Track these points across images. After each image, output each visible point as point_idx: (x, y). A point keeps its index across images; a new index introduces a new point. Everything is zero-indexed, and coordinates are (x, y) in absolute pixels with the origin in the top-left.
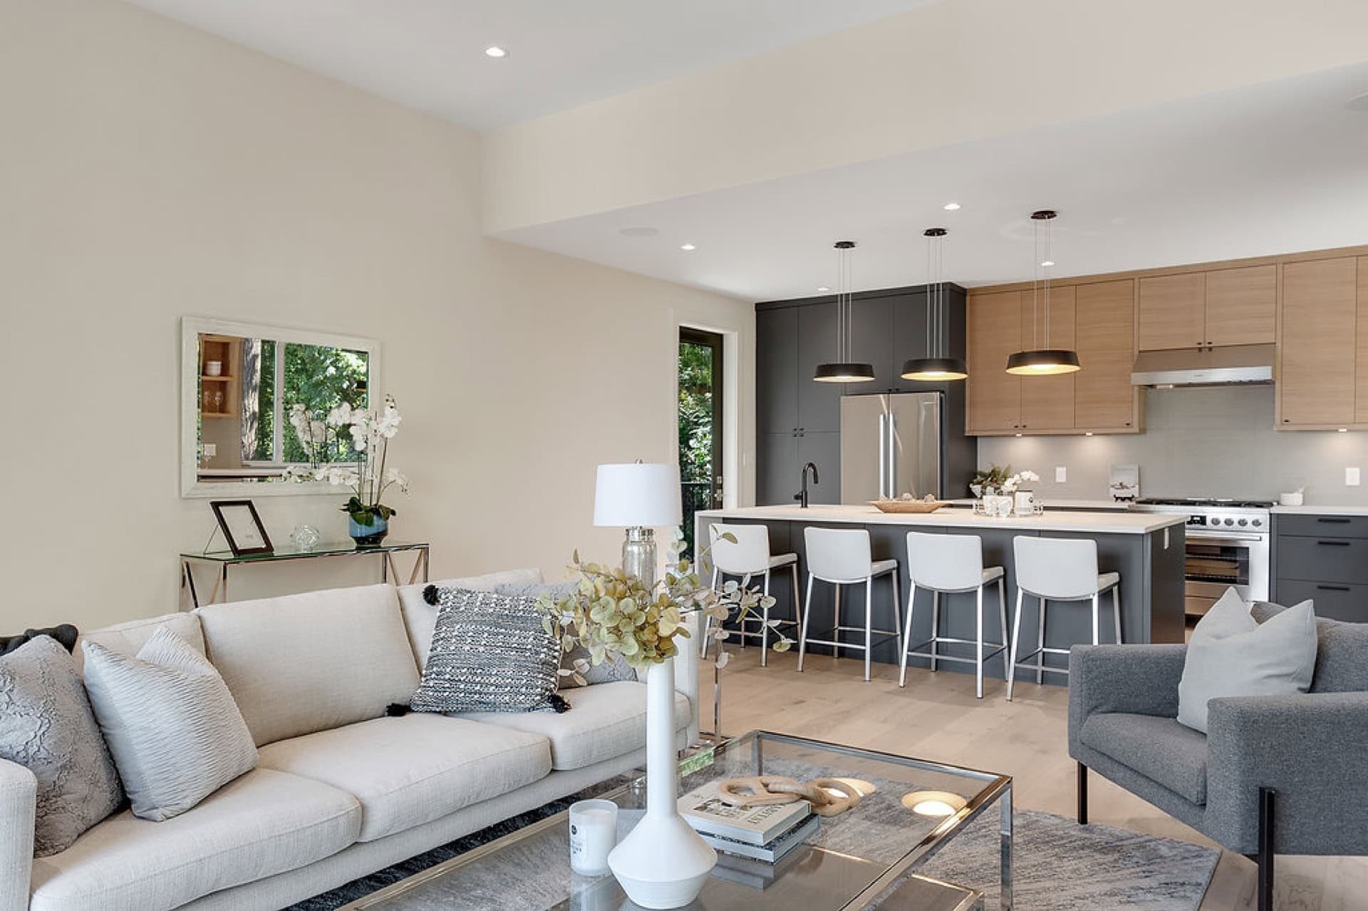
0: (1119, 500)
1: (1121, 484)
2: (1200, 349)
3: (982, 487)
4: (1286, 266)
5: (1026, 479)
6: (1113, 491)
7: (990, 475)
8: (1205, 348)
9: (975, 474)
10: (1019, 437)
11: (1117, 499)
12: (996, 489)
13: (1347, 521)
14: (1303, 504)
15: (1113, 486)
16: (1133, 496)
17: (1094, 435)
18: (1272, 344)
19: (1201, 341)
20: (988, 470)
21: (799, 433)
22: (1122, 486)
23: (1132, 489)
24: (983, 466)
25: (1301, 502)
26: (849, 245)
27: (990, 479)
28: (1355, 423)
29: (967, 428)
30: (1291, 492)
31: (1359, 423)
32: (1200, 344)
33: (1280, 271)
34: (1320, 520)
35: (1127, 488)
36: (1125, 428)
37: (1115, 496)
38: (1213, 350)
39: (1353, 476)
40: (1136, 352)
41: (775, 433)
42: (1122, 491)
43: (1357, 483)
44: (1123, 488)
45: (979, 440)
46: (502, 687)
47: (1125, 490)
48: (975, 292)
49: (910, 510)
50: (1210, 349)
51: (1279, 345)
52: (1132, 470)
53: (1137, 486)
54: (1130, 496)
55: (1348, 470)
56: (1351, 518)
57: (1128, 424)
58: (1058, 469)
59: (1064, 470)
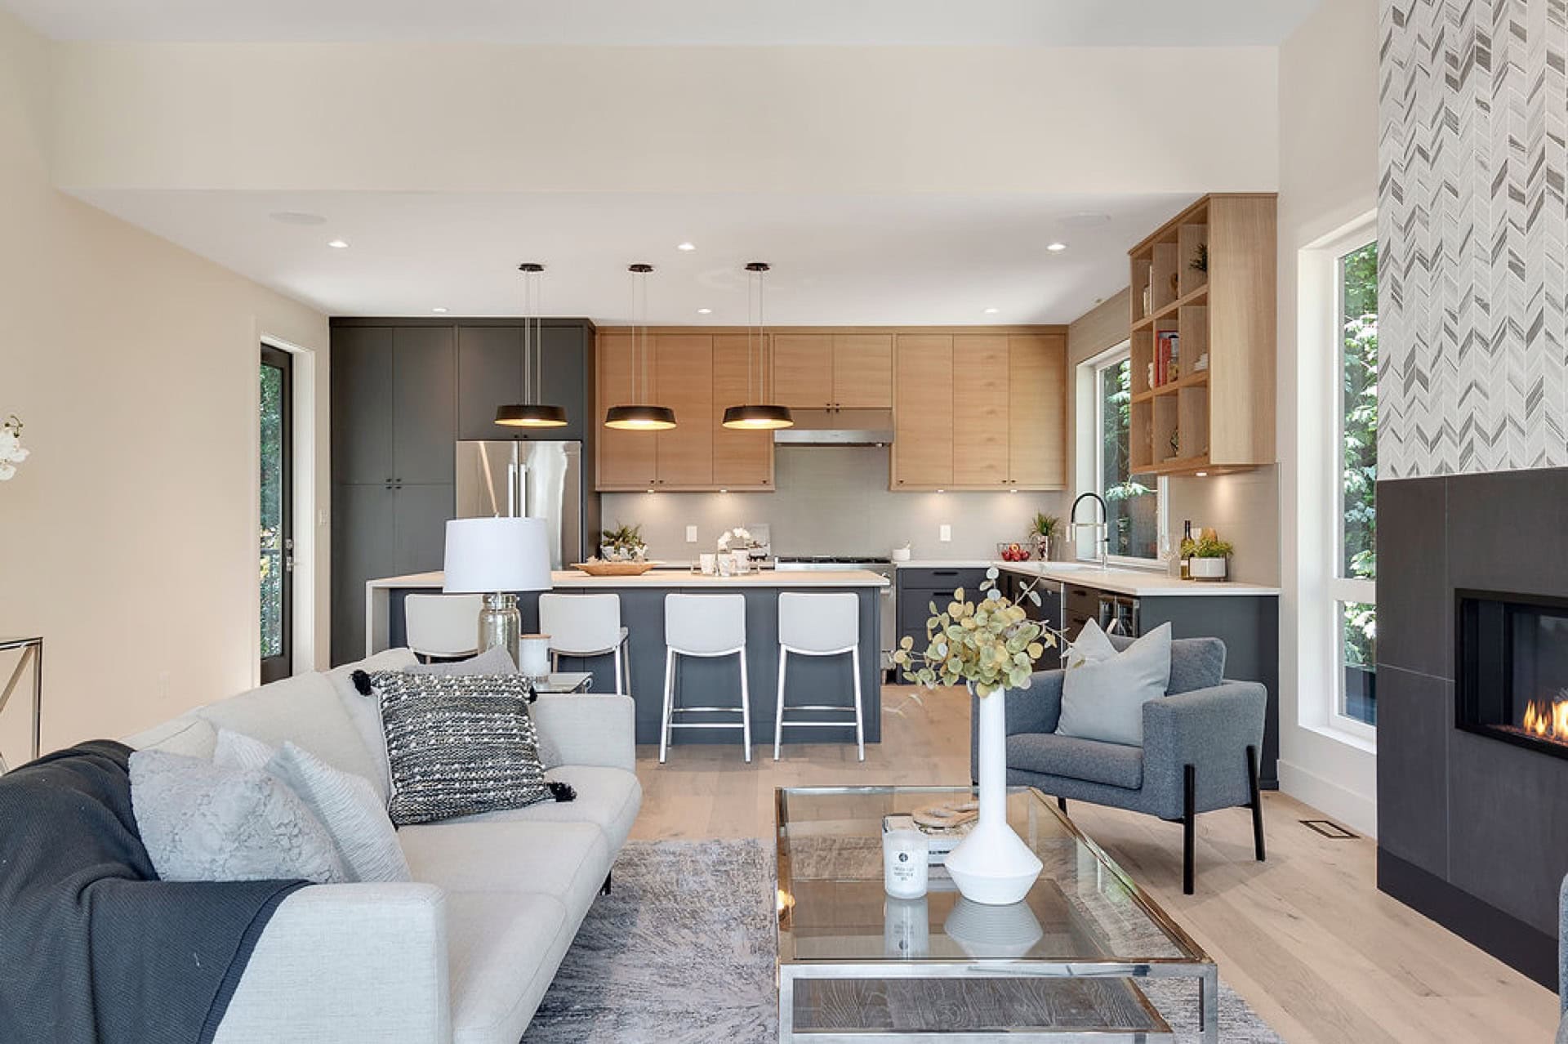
0: (753, 560)
1: (755, 543)
2: (828, 410)
4: (900, 337)
5: (738, 536)
7: (621, 536)
8: (833, 408)
10: (650, 493)
11: (751, 558)
13: (955, 574)
14: (911, 559)
16: (766, 555)
18: (887, 409)
19: (829, 401)
20: (615, 531)
21: (393, 485)
22: (756, 545)
23: (764, 548)
24: (609, 525)
25: (908, 558)
26: (536, 268)
27: (621, 539)
28: (953, 484)
29: (597, 482)
30: (901, 549)
31: (958, 485)
32: (828, 405)
33: (894, 339)
34: (937, 574)
35: (761, 547)
36: (761, 485)
37: (748, 555)
38: (840, 411)
39: (946, 533)
41: (350, 484)
42: (755, 550)
43: (948, 539)
44: (756, 547)
45: (603, 497)
46: (500, 781)
47: (758, 549)
48: (606, 331)
49: (622, 572)
50: (837, 410)
51: (894, 410)
52: (764, 528)
53: (769, 545)
54: (764, 555)
55: (943, 528)
56: (957, 571)
57: (765, 482)
58: (689, 528)
59: (695, 528)
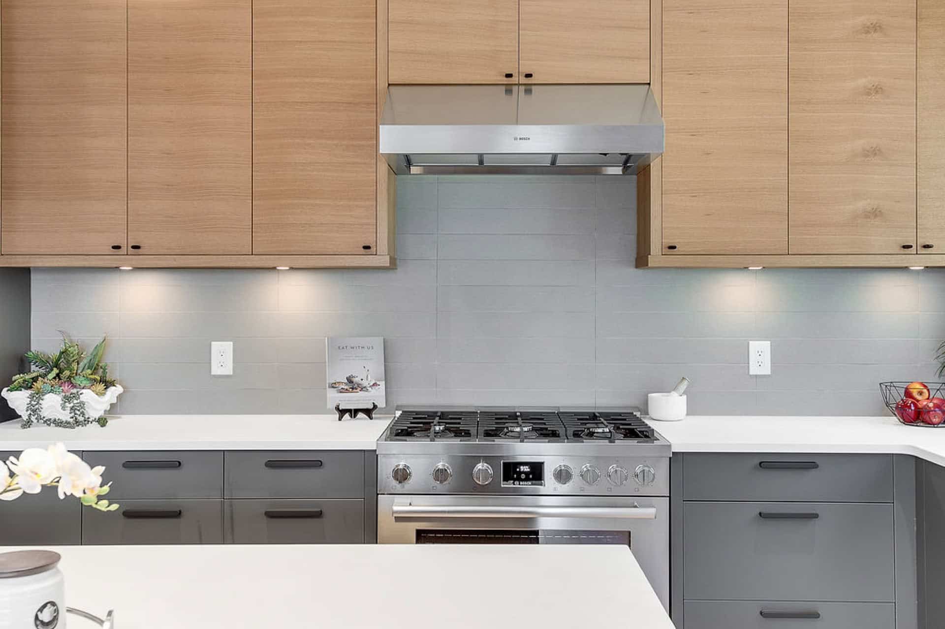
0: (347, 416)
1: (350, 380)
2: (509, 86)
3: (32, 397)
6: (334, 398)
8: (519, 84)
9: (22, 364)
10: (124, 273)
11: (342, 412)
12: (67, 399)
15: (333, 386)
16: (375, 407)
17: (292, 268)
19: (512, 68)
20: (53, 352)
22: (352, 385)
23: (373, 391)
27: (53, 373)
32: (509, 76)
35: (363, 388)
36: (359, 255)
37: (337, 408)
38: (535, 90)
39: (760, 358)
40: (382, 84)
42: (353, 396)
44: (354, 389)
45: (34, 277)
47: (361, 394)
50: (529, 88)
51: (656, 85)
52: (372, 348)
53: (382, 384)
54: (370, 407)
55: (752, 345)
57: (367, 248)
58: (215, 345)
59: (228, 346)
